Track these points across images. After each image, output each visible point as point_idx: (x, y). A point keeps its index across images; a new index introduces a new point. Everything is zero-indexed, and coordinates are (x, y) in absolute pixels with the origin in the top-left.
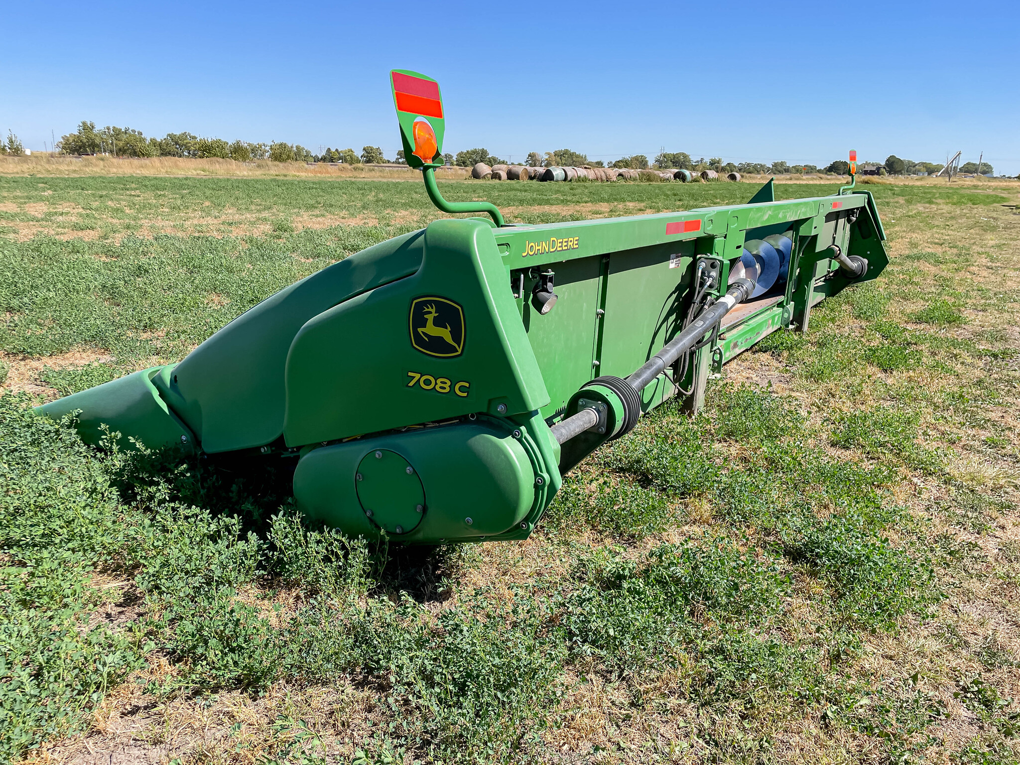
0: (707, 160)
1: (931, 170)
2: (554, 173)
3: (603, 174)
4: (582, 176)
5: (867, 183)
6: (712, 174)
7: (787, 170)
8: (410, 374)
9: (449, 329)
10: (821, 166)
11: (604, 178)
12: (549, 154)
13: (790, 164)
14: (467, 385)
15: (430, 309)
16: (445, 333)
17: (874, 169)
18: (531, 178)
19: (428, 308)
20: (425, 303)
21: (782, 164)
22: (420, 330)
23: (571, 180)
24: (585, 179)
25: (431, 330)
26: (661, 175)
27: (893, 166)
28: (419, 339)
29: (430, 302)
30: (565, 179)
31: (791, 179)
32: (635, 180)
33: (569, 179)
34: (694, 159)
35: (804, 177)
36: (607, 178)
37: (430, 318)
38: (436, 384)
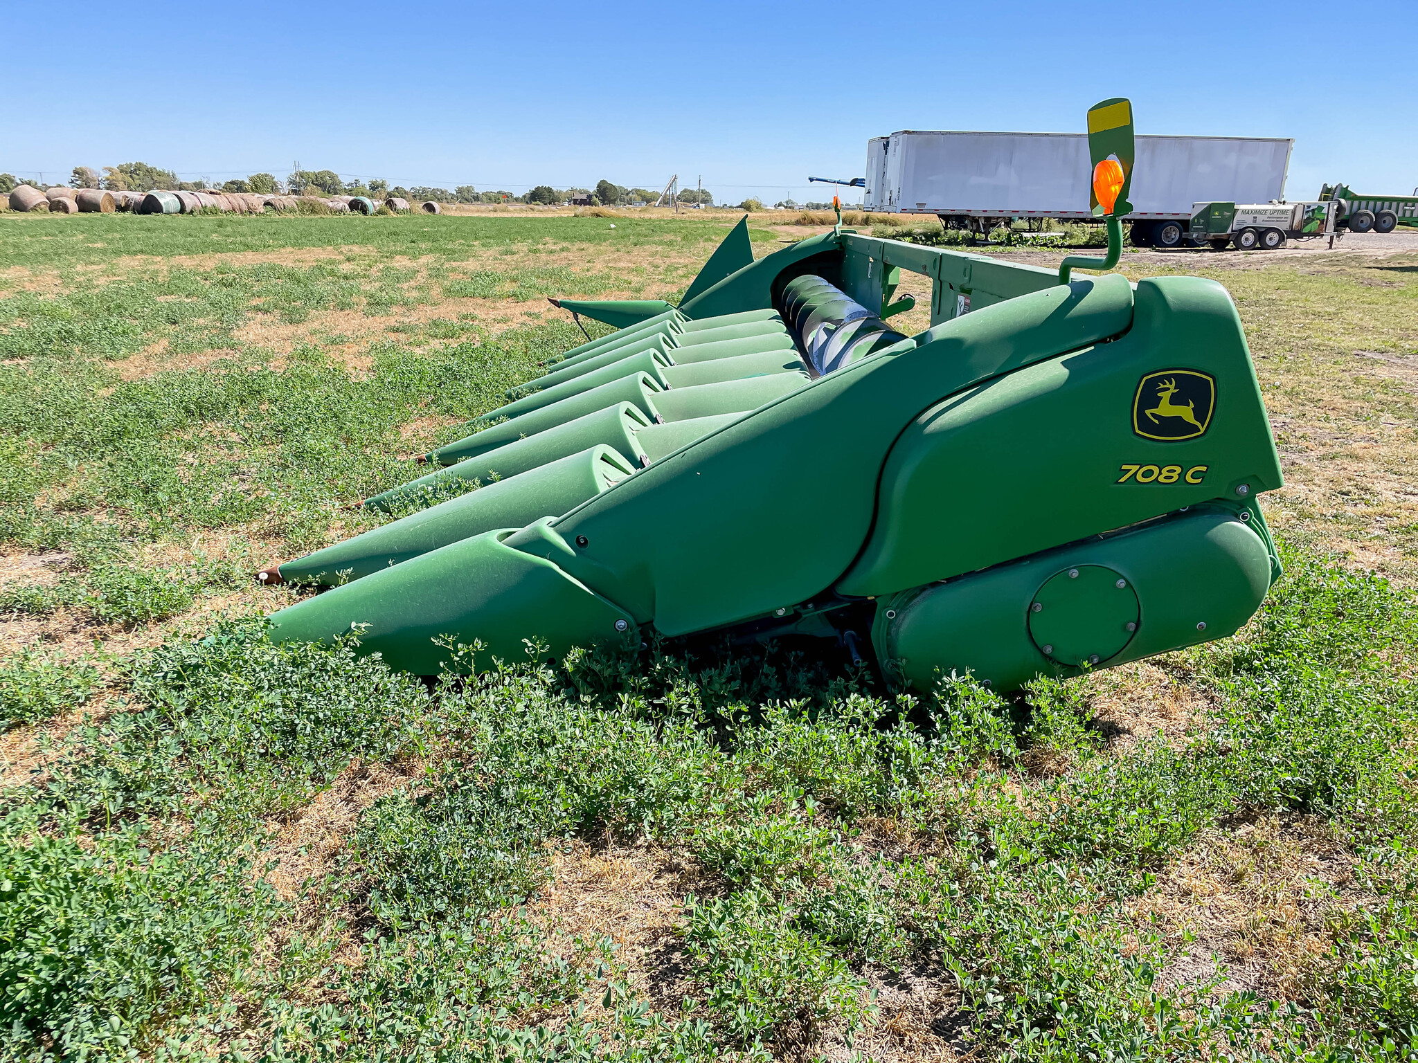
0: (366, 183)
1: (648, 199)
2: (162, 201)
3: (242, 203)
4: (209, 206)
5: (598, 215)
6: (401, 203)
7: (477, 198)
8: (1124, 467)
9: (1192, 405)
10: (519, 194)
11: (245, 208)
12: (110, 169)
13: (479, 190)
14: (1204, 469)
15: (1168, 385)
16: (1186, 413)
17: (584, 197)
18: (121, 209)
19: (1165, 384)
20: (1161, 379)
21: (469, 190)
22: (1148, 412)
23: (191, 212)
24: (214, 211)
25: (1166, 409)
26: (331, 204)
27: (606, 193)
28: (1145, 424)
29: (1168, 377)
30: (182, 211)
31: (495, 211)
32: (292, 211)
33: (188, 210)
34: (345, 180)
35: (511, 208)
36: (249, 208)
37: (1166, 396)
38: (1160, 473)
